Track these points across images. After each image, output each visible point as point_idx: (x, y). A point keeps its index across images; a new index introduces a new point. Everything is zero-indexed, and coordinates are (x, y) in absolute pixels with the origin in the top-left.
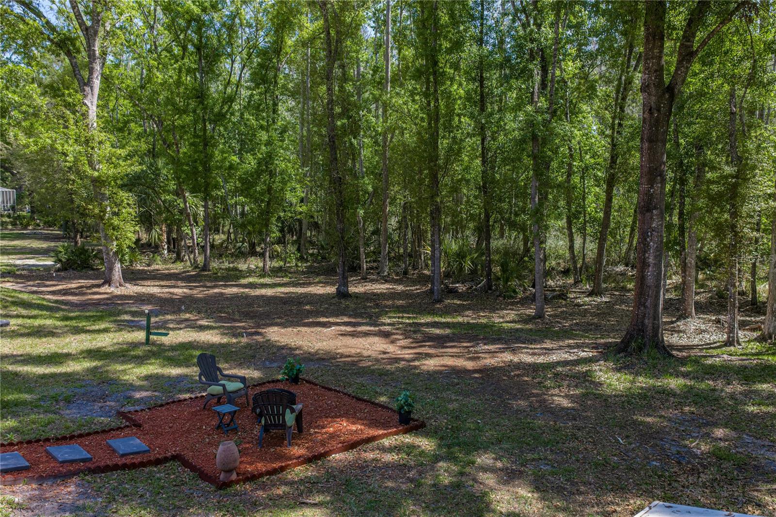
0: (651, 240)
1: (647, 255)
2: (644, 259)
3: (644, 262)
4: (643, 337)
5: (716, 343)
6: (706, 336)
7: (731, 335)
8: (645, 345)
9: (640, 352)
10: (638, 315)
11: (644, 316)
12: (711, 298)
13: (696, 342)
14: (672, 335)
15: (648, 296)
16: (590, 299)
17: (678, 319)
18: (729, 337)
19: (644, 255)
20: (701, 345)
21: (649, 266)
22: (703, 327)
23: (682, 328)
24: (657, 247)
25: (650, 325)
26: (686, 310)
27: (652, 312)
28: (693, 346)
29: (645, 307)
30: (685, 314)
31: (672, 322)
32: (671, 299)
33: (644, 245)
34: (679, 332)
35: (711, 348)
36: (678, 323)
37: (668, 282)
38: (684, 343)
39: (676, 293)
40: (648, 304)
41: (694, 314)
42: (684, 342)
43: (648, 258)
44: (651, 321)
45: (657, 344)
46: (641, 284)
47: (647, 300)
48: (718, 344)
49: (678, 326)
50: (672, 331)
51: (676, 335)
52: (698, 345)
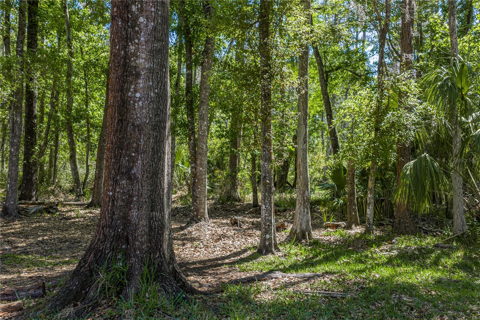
0: (141, 10)
1: (132, 48)
2: (126, 57)
3: (125, 65)
4: (127, 256)
5: (245, 251)
6: (226, 241)
7: (268, 236)
8: (129, 275)
9: (118, 294)
10: (113, 199)
11: (128, 203)
12: (215, 204)
13: (218, 253)
14: (184, 245)
15: (137, 151)
16: (87, 211)
17: (189, 224)
18: (264, 240)
19: (125, 47)
20: (228, 257)
21: (138, 75)
22: (220, 231)
23: (195, 234)
24: (155, 28)
25: (144, 222)
26: (197, 211)
27: (146, 190)
28: (217, 259)
29: (131, 178)
30: (197, 216)
31: (182, 229)
32: (176, 208)
33: (125, 21)
34: (192, 240)
35: (243, 260)
36: (189, 229)
37: (174, 196)
38: (202, 257)
39: (182, 202)
40: (137, 170)
41: (207, 216)
42: (202, 255)
43: (135, 55)
44: (144, 211)
45: (160, 269)
46: (121, 121)
47: (133, 161)
48: (249, 253)
49: (190, 233)
50: (183, 240)
51: (189, 245)
52: (223, 258)
